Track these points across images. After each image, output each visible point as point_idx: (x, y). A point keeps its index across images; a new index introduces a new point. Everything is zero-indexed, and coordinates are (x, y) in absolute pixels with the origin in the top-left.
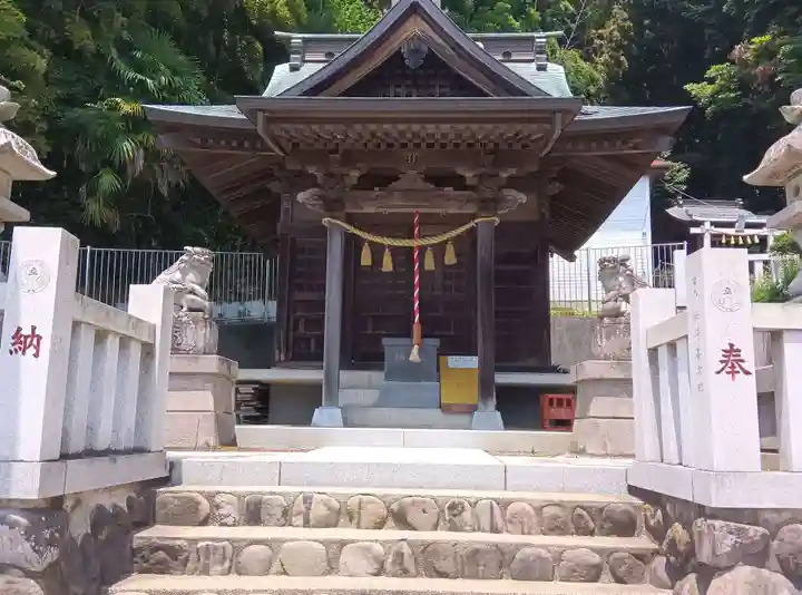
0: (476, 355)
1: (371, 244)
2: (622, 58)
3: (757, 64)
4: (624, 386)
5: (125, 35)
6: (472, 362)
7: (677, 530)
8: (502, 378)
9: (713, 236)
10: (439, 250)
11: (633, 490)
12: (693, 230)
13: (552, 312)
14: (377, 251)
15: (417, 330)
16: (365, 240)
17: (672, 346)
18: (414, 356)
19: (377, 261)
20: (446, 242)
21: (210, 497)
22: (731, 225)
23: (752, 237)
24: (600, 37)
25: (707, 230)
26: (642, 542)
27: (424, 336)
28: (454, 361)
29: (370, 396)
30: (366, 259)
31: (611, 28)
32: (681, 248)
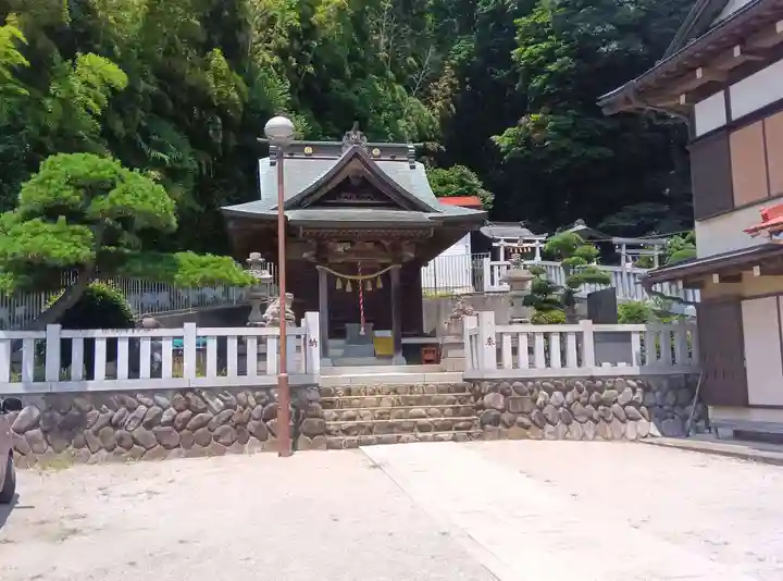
0: (390, 329)
1: (341, 278)
2: (452, 105)
3: (534, 132)
4: (461, 345)
5: (144, 124)
6: (388, 333)
7: (477, 387)
8: (405, 341)
9: (505, 248)
10: (374, 282)
11: (465, 380)
12: (494, 244)
13: (423, 299)
14: (344, 282)
15: (362, 319)
16: (337, 277)
17: (476, 336)
18: (362, 333)
19: (344, 287)
20: (376, 278)
21: (334, 388)
22: (515, 241)
23: (527, 248)
24: (436, 88)
25: (502, 244)
26: (468, 393)
27: (367, 321)
28: (378, 333)
29: (340, 352)
30: (339, 286)
31: (443, 83)
32: (487, 256)
